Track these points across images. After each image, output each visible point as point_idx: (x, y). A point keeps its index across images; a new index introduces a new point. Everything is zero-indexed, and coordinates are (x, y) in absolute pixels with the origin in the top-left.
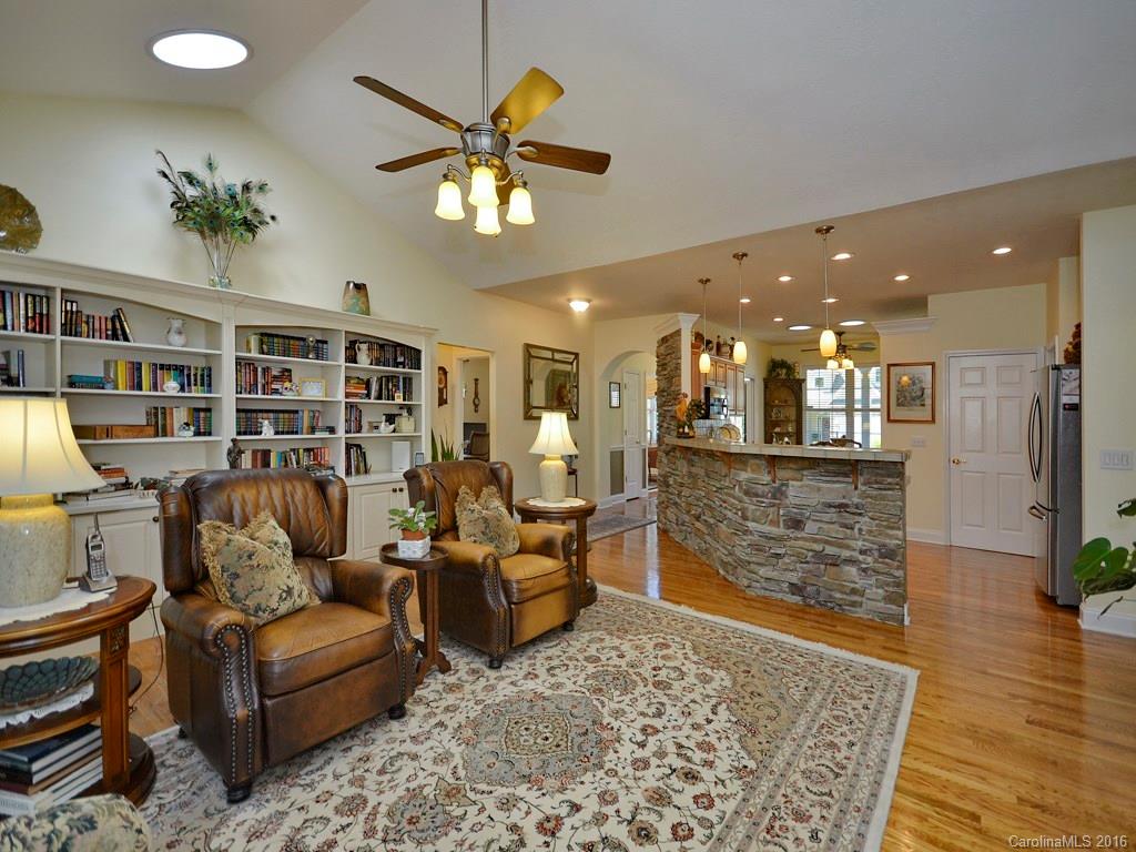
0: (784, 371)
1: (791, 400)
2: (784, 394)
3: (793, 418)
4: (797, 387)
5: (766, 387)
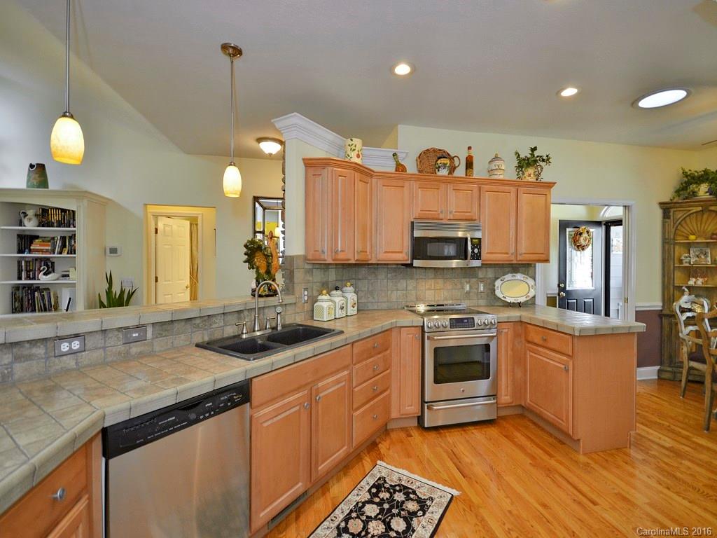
0: (704, 187)
2: (704, 225)
5: (666, 215)
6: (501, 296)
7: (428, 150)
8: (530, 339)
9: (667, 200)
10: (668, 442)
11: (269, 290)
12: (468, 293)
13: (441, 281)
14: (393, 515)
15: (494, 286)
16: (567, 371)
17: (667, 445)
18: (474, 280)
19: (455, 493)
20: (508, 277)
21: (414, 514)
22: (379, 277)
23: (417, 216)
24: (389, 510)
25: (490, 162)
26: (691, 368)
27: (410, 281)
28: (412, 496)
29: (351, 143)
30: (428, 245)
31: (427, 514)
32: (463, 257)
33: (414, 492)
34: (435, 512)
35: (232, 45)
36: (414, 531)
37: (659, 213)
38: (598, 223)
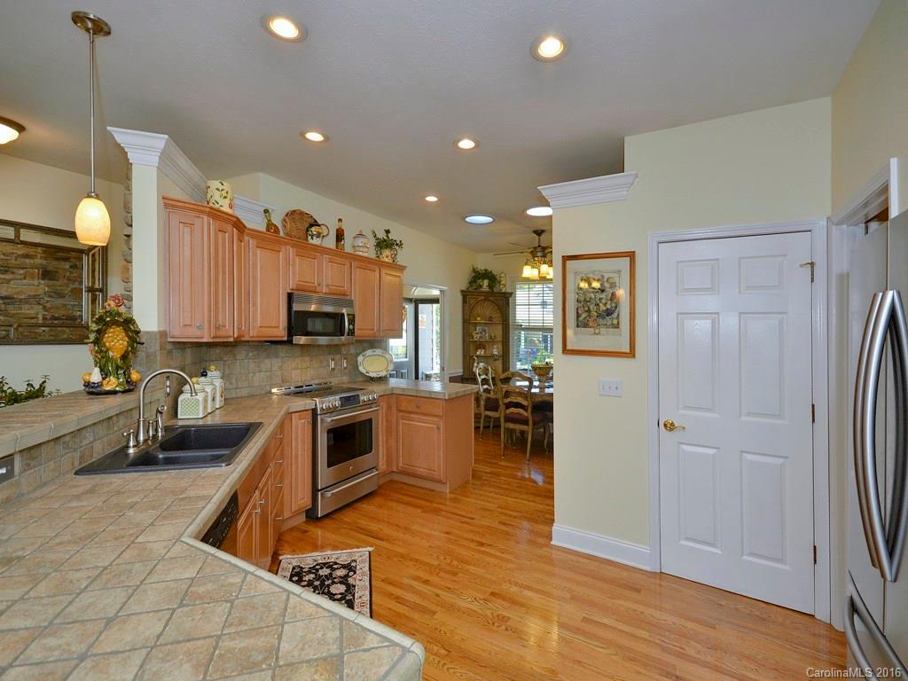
0: (486, 282)
1: (497, 317)
2: (485, 310)
3: (499, 338)
4: (503, 302)
5: (464, 301)
6: (363, 371)
7: (294, 211)
8: (402, 408)
9: (464, 289)
10: (489, 470)
11: (128, 382)
12: (333, 369)
13: (307, 359)
14: (328, 586)
15: (357, 361)
16: (438, 428)
17: (488, 471)
18: (339, 356)
19: (371, 549)
20: (369, 352)
21: (347, 576)
22: (238, 357)
23: (295, 287)
24: (322, 584)
25: (354, 238)
26: (487, 416)
27: (274, 361)
28: (335, 566)
29: (221, 187)
30: (309, 320)
31: (358, 572)
32: (339, 333)
33: (336, 563)
34: (363, 567)
35: (92, 17)
36: (354, 586)
37: (460, 297)
38: (410, 300)
